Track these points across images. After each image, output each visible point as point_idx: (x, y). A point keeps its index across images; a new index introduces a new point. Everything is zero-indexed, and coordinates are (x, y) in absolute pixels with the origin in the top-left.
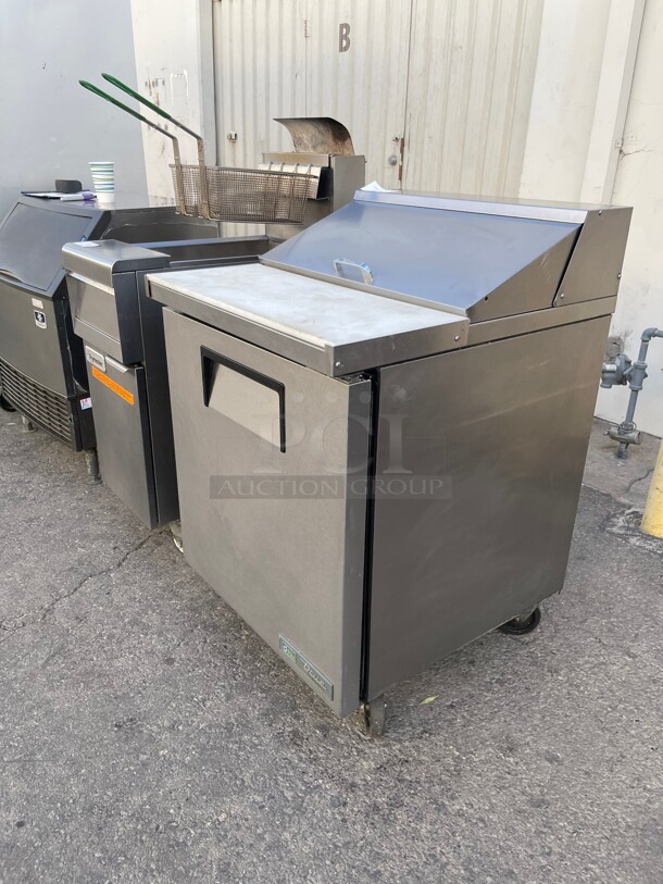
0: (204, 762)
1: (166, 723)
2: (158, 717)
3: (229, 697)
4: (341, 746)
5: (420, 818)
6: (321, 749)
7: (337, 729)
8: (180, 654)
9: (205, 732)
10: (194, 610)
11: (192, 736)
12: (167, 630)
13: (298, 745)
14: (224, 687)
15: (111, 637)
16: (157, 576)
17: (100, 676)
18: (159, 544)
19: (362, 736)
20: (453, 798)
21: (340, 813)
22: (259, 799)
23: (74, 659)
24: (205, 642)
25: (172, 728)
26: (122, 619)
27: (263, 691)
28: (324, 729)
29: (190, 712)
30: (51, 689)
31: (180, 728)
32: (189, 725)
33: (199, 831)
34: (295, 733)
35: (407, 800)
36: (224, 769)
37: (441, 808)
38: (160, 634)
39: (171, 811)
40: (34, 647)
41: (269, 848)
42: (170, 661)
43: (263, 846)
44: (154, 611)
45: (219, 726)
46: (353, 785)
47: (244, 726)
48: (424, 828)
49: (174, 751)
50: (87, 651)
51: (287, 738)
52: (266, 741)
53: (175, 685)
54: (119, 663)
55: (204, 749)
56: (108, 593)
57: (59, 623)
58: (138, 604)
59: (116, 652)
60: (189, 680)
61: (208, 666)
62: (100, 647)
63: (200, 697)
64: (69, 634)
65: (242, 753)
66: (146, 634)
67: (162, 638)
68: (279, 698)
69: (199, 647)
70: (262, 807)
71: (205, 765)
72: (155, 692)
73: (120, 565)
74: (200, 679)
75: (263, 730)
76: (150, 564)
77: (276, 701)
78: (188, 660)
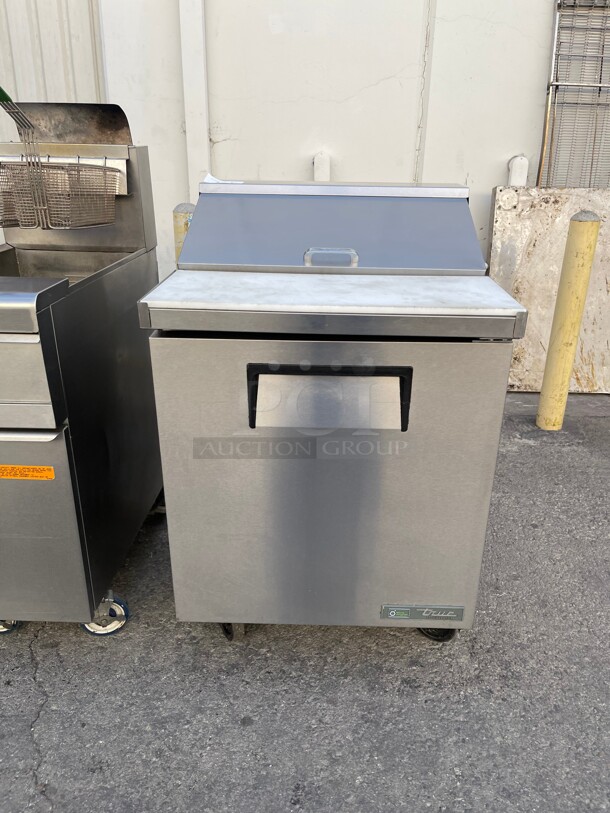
0: (392, 756)
1: (325, 762)
2: (311, 765)
3: (332, 702)
4: (436, 664)
5: (525, 661)
6: (432, 676)
7: (420, 656)
8: (246, 710)
9: (359, 739)
10: (195, 669)
11: (356, 750)
12: (202, 702)
13: (419, 686)
14: (315, 699)
15: (159, 753)
16: (108, 671)
17: (209, 788)
18: (56, 645)
19: (437, 647)
20: (518, 637)
21: (497, 698)
22: (455, 738)
23: (159, 802)
24: (247, 683)
25: (334, 761)
27: (345, 676)
28: (414, 663)
29: (326, 738)
31: (339, 754)
32: (342, 746)
33: (461, 794)
34: (404, 681)
35: (506, 658)
36: (409, 746)
37: (523, 647)
38: (201, 711)
39: (428, 805)
41: (504, 756)
42: (246, 721)
43: (500, 759)
44: (159, 699)
45: (359, 726)
46: (478, 677)
47: (372, 708)
48: (532, 663)
49: (362, 772)
50: (159, 784)
51: (407, 689)
52: (400, 703)
53: (282, 733)
54: (207, 763)
55: (377, 749)
56: (83, 725)
57: (80, 790)
58: (134, 708)
59: (189, 759)
60: (285, 718)
61: (280, 697)
62: (165, 770)
63: (314, 721)
64: (113, 789)
65: (401, 726)
66: (188, 722)
67: (208, 712)
68: (360, 671)
69: (249, 691)
70: (464, 741)
71: (395, 756)
72: (277, 752)
73: (44, 693)
74: (292, 711)
75: (388, 698)
76: (80, 668)
77: (362, 674)
78: (259, 706)
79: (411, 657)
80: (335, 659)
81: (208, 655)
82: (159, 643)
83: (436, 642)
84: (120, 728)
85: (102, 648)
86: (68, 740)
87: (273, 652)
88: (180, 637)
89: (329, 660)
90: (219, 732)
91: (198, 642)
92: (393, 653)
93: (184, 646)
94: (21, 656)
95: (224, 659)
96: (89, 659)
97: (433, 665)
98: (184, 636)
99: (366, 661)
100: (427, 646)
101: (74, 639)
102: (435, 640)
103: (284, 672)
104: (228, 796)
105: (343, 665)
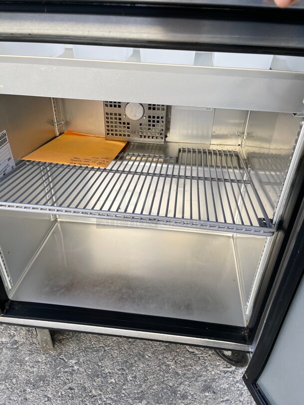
79: (205, 381)
80: (135, 377)
81: (22, 363)
83: (229, 365)
87: (80, 365)
88: (4, 340)
89: (129, 378)
91: (17, 348)
92: (189, 375)
93: (4, 350)
95: (35, 369)
97: (225, 392)
98: (8, 340)
99: (163, 383)
105: (141, 386)
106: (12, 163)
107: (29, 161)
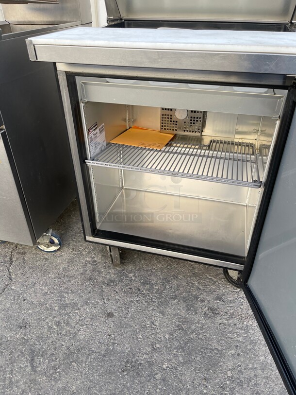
0: (190, 354)
1: (149, 349)
2: (140, 349)
3: (163, 313)
4: (233, 301)
6: (229, 308)
7: (224, 295)
8: (111, 307)
9: (173, 339)
10: (90, 279)
11: (169, 346)
12: (89, 299)
13: (218, 314)
14: (153, 309)
15: (58, 324)
16: (45, 272)
17: (79, 351)
18: (24, 253)
19: (235, 290)
22: (233, 352)
23: (49, 353)
24: (117, 292)
25: (154, 350)
26: (52, 309)
27: (174, 299)
28: (218, 298)
29: (153, 334)
30: (56, 380)
31: (158, 346)
32: (161, 341)
33: (228, 389)
34: (210, 309)
36: (202, 350)
38: (87, 304)
39: (205, 391)
40: (12, 363)
41: (263, 370)
42: (110, 315)
43: (259, 372)
44: (67, 293)
45: (175, 331)
47: (185, 322)
49: (169, 360)
50: (52, 342)
51: (210, 314)
52: (204, 322)
53: (128, 326)
54: (81, 336)
55: (182, 348)
56: (24, 300)
57: (11, 337)
58: (53, 295)
59: (72, 331)
60: (133, 318)
61: (133, 304)
62: (58, 334)
63: (148, 323)
64: (27, 340)
65: (201, 336)
66: (79, 309)
67: (91, 305)
68: (185, 298)
69: (117, 297)
70: (239, 354)
71: (192, 355)
72: (122, 337)
73: (11, 279)
74: (137, 314)
75: (196, 318)
76: (32, 268)
77: (185, 300)
78: (119, 307)
79: (218, 295)
80: (171, 287)
81: (100, 272)
82: (76, 261)
83: (235, 288)
84: (42, 305)
85: (46, 259)
86: (14, 307)
87: (136, 277)
88: (88, 259)
89: (168, 287)
90: (94, 317)
91: (96, 264)
92: (207, 290)
93: (88, 265)
94: (6, 256)
95: (108, 276)
96: (38, 263)
97: (231, 302)
98: (90, 259)
99: (189, 292)
100: (230, 289)
101: (34, 252)
102: (235, 286)
103: (139, 290)
104: (87, 358)
105: (175, 292)
106: (105, 144)
107: (113, 143)
